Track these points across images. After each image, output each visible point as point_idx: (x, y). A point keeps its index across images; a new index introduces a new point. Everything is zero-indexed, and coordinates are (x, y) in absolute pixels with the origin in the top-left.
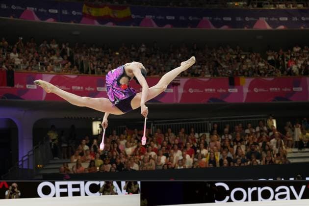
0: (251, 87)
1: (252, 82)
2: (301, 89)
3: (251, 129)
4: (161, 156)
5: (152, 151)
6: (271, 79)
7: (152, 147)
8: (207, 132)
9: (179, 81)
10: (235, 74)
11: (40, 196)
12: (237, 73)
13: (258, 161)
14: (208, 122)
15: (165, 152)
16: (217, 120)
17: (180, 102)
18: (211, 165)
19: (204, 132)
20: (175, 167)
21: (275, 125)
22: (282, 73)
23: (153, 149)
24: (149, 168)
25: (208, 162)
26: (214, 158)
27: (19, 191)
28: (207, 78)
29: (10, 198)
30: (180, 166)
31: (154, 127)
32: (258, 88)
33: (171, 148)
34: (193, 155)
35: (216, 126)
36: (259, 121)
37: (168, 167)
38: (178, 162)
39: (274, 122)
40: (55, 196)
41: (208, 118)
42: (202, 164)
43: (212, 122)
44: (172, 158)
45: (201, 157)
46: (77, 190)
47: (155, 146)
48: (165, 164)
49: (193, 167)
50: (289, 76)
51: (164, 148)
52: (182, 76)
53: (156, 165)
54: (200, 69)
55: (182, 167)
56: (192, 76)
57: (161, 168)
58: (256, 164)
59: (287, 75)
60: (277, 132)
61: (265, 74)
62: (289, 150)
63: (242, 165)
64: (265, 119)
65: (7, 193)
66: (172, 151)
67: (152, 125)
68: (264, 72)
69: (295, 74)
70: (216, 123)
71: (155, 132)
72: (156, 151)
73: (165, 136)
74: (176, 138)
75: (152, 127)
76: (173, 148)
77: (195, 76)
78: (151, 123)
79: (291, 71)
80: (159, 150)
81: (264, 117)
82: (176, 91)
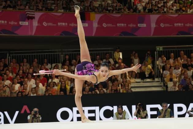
0: (100, 22)
1: (101, 18)
2: (145, 25)
3: (99, 60)
4: (15, 84)
5: (7, 79)
6: (119, 15)
7: (7, 75)
8: (59, 63)
9: (34, 14)
10: (86, 10)
11: (59, 120)
12: (88, 9)
13: (104, 90)
14: (60, 53)
15: (20, 81)
16: (68, 51)
17: (35, 34)
18: (62, 92)
19: (57, 63)
20: (28, 94)
21: (121, 57)
22: (129, 9)
23: (8, 77)
24: (4, 94)
25: (59, 90)
26: (65, 86)
27: (40, 116)
28: (60, 12)
29: (32, 122)
30: (33, 93)
31: (9, 57)
32: (106, 24)
33: (25, 76)
34: (46, 84)
35: (67, 57)
36: (106, 53)
37: (22, 94)
38: (32, 90)
39: (121, 54)
40: (72, 120)
41: (60, 50)
42: (54, 91)
43: (64, 53)
44: (26, 85)
45: (52, 85)
46: (92, 115)
47: (11, 75)
48: (19, 92)
49: (45, 95)
50: (135, 13)
51: (18, 76)
52: (37, 10)
53: (11, 93)
54: (54, 4)
55: (35, 95)
56: (46, 10)
57: (15, 95)
58: (103, 93)
59: (133, 12)
60: (122, 64)
61: (113, 11)
62: (133, 80)
63: (90, 93)
64: (112, 52)
65: (29, 117)
66: (26, 79)
67: (8, 55)
68: (112, 9)
69: (140, 11)
70: (68, 55)
71: (11, 62)
72: (11, 79)
73: (20, 66)
74: (30, 68)
75: (8, 57)
76: (27, 77)
77: (49, 11)
78: (7, 53)
79: (136, 8)
80: (14, 79)
81: (111, 50)
82: (31, 24)
